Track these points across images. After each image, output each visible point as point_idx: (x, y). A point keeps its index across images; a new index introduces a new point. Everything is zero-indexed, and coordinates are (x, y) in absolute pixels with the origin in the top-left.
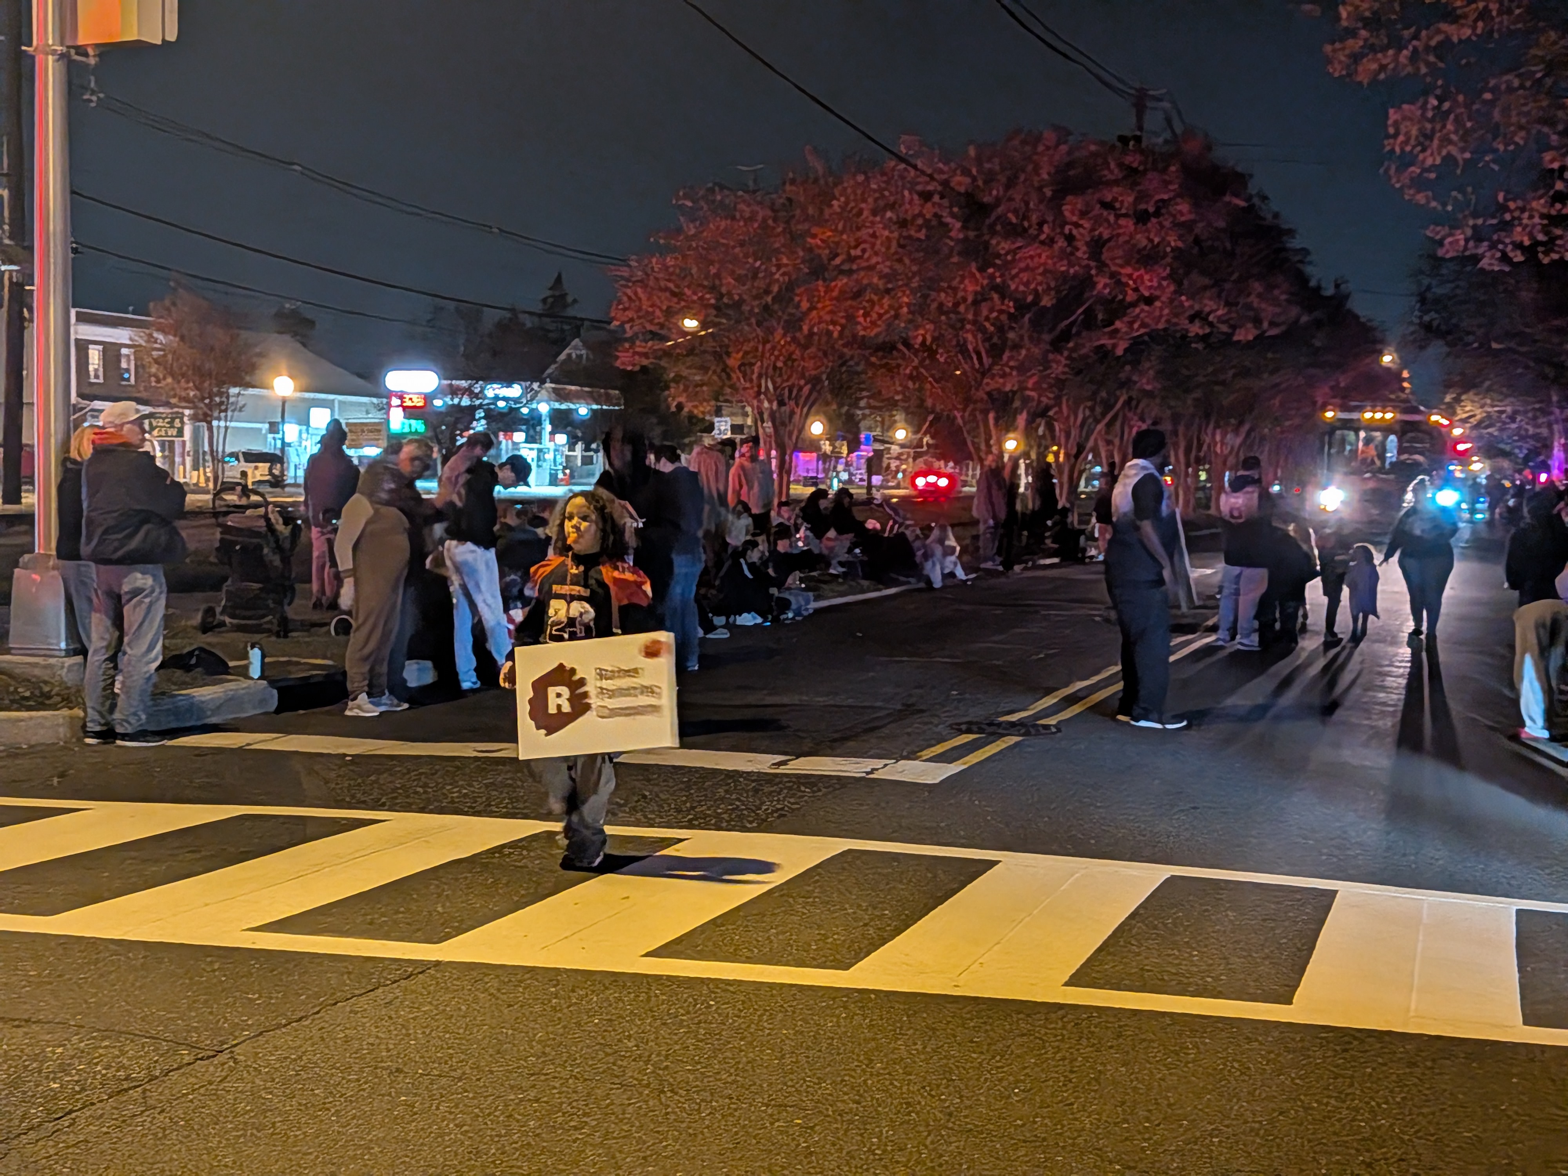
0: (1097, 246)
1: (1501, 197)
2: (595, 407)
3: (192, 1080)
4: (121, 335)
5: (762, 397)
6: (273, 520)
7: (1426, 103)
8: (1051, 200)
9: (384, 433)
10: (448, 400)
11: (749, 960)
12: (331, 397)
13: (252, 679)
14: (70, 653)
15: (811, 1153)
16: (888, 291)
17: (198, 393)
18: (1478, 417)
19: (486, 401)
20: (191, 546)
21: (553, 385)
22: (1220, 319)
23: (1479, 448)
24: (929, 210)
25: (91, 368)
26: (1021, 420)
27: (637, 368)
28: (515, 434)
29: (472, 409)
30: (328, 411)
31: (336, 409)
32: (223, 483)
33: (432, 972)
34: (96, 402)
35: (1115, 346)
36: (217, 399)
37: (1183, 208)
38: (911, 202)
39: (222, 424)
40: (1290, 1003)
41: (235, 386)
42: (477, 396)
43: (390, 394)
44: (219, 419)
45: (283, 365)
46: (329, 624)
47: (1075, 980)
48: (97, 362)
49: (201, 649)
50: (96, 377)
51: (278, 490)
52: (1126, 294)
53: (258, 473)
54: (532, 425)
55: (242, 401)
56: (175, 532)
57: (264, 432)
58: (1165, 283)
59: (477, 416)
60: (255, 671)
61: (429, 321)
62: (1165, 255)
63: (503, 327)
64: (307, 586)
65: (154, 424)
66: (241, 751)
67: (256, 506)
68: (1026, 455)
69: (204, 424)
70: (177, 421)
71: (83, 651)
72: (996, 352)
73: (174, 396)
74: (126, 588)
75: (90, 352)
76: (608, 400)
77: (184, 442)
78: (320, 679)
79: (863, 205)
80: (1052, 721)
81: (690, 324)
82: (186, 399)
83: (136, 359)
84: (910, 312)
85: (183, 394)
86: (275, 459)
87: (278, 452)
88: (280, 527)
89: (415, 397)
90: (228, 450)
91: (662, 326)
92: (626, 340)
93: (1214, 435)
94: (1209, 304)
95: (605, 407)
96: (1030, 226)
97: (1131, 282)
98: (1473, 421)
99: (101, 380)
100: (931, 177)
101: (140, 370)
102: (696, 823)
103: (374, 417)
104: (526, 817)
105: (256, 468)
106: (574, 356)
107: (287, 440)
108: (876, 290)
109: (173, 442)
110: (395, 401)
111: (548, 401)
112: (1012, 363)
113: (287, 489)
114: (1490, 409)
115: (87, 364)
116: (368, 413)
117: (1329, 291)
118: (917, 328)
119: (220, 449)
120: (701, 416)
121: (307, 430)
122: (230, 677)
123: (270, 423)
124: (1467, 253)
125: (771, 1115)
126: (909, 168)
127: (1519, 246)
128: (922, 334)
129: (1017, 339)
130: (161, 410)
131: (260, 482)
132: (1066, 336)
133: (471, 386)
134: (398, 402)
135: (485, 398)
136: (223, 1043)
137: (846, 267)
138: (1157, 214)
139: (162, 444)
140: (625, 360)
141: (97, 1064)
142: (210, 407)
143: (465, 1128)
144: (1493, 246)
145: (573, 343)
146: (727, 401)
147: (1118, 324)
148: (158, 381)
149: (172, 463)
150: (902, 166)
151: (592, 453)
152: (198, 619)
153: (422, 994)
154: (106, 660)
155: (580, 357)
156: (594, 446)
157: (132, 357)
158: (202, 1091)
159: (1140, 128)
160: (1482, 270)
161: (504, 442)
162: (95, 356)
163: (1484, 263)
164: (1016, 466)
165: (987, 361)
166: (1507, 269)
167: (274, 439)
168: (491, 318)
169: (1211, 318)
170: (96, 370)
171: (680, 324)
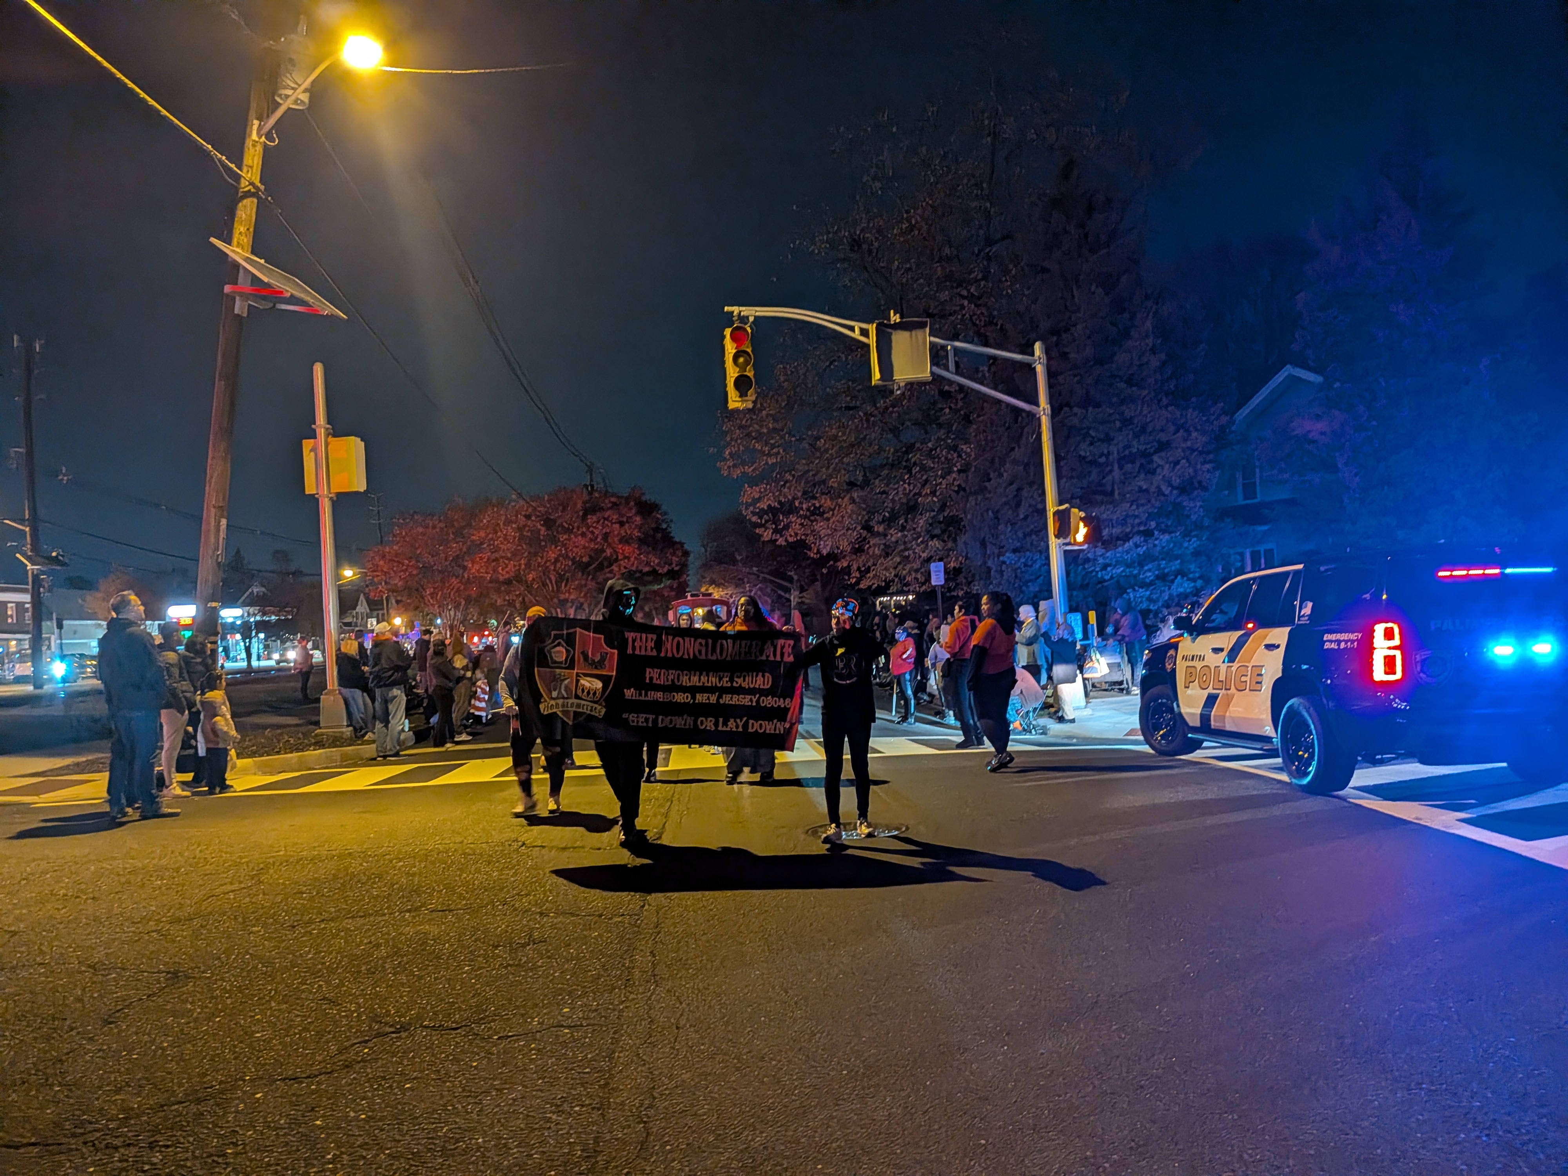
8: (582, 516)
24: (530, 523)
37: (638, 519)
52: (618, 555)
58: (634, 551)
62: (633, 539)
74: (390, 696)
96: (574, 528)
97: (620, 550)
106: (255, 591)
138: (628, 522)
145: (255, 584)
155: (258, 592)
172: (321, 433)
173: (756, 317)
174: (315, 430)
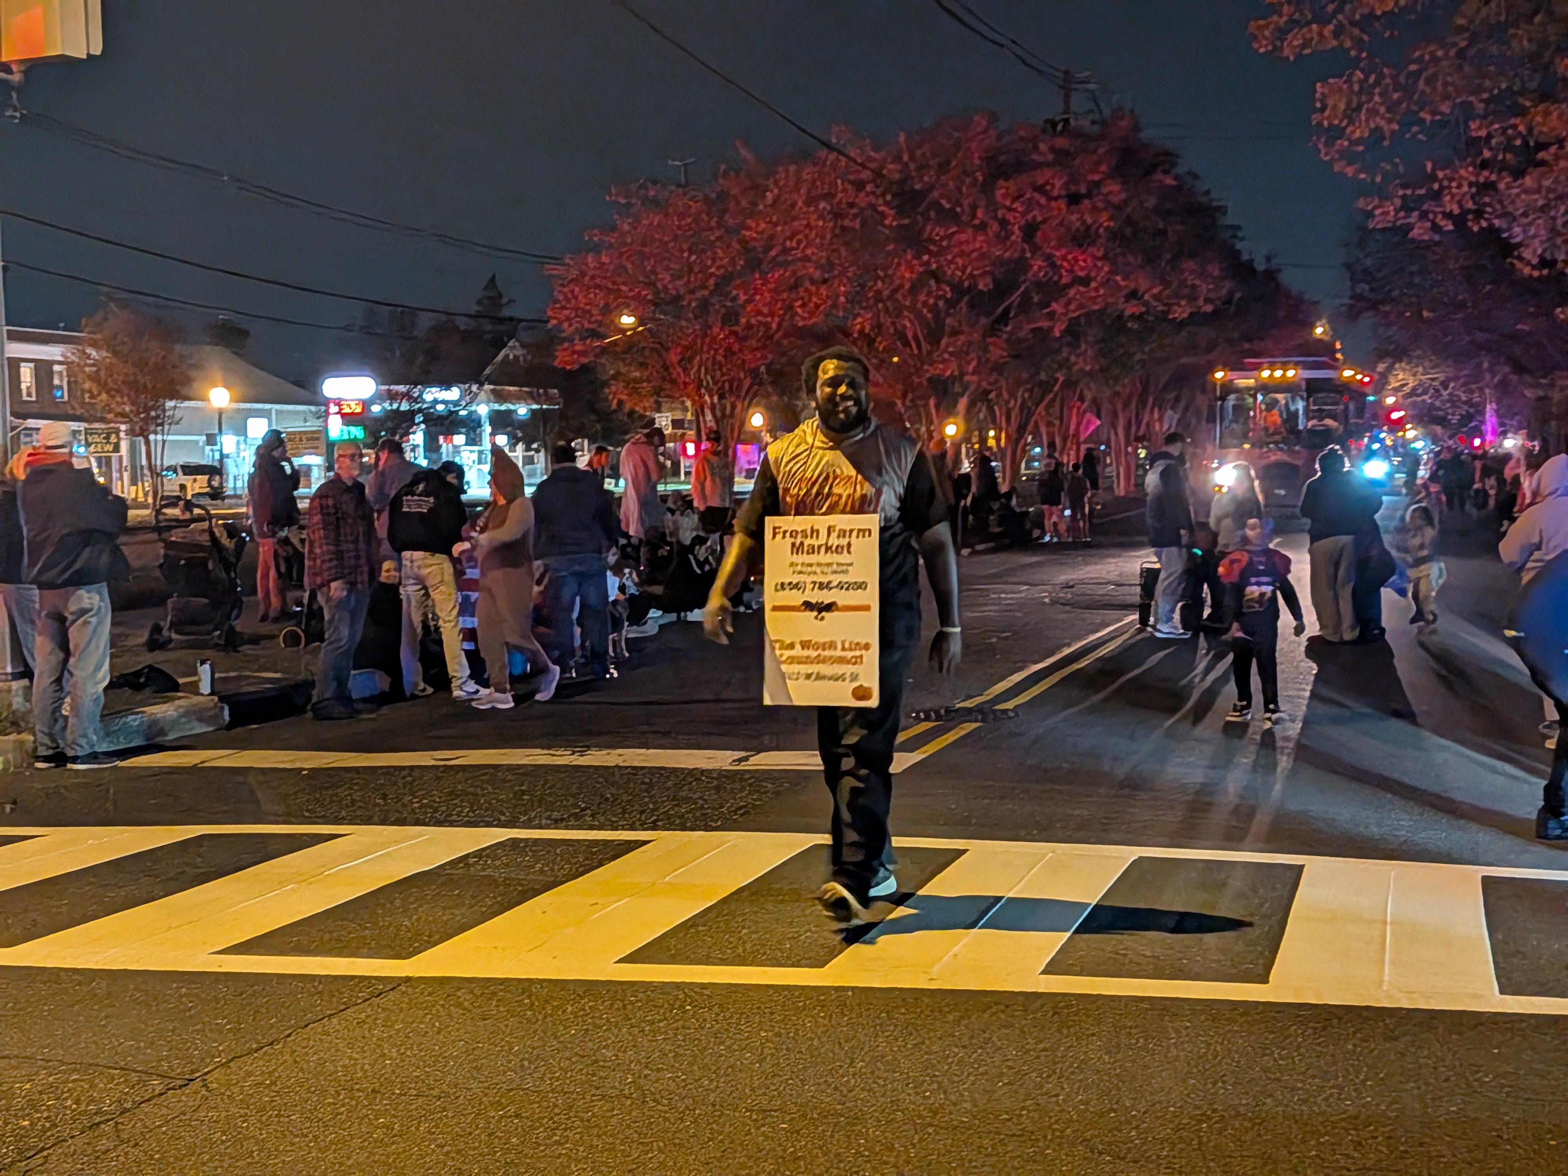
0: (1030, 231)
1: (1429, 166)
2: (535, 407)
3: (164, 1111)
4: (52, 352)
5: (703, 391)
6: (218, 534)
7: (1351, 75)
8: (984, 183)
9: (323, 439)
10: (387, 405)
11: (723, 962)
12: (268, 406)
13: (202, 695)
14: (16, 676)
15: (798, 1158)
16: (825, 281)
17: (134, 408)
18: (1411, 385)
19: (425, 406)
20: (134, 563)
21: (492, 387)
22: (1156, 298)
23: (1413, 417)
24: (862, 200)
25: (24, 386)
26: (962, 404)
27: (576, 367)
28: (455, 437)
29: (412, 414)
30: (265, 421)
31: (274, 417)
32: (162, 498)
33: (403, 988)
34: (29, 421)
35: (1051, 329)
36: (153, 413)
37: (1114, 189)
38: (845, 190)
39: (159, 437)
40: (1267, 982)
41: (171, 400)
42: (416, 401)
43: (327, 402)
44: (156, 433)
45: (218, 375)
46: (278, 636)
47: (1049, 970)
48: (29, 380)
49: (150, 667)
50: (29, 395)
51: (219, 502)
52: (1061, 276)
53: (197, 485)
54: (472, 426)
55: (178, 414)
56: (116, 551)
57: (201, 444)
58: (1100, 264)
59: (417, 421)
60: (205, 687)
61: (363, 327)
62: (1098, 236)
63: (439, 330)
64: (252, 598)
65: (90, 440)
66: (195, 770)
67: (200, 519)
68: (968, 440)
69: (141, 438)
70: (113, 436)
71: (27, 673)
72: (934, 337)
73: (109, 412)
74: (73, 608)
75: (22, 370)
76: (550, 400)
77: (121, 458)
78: (271, 694)
79: (795, 196)
80: (1010, 705)
81: (627, 320)
82: (123, 415)
83: (68, 376)
84: (848, 301)
85: (119, 410)
86: (215, 471)
87: (216, 464)
88: (225, 541)
89: (353, 404)
90: (166, 464)
91: (600, 323)
92: (564, 340)
93: (1152, 412)
94: (1143, 284)
95: (545, 407)
96: (963, 211)
97: (1065, 264)
98: (1407, 389)
99: (34, 399)
100: (863, 165)
101: (73, 385)
102: (659, 823)
103: (313, 425)
104: (489, 825)
105: (195, 480)
106: (511, 357)
107: (225, 452)
108: (813, 282)
109: (110, 457)
110: (333, 409)
111: (488, 402)
112: (950, 349)
113: (226, 501)
114: (1423, 377)
115: (19, 382)
116: (305, 421)
117: (1260, 266)
118: (856, 316)
119: (159, 463)
120: (642, 411)
121: (245, 441)
122: (180, 694)
123: (208, 435)
124: (1398, 223)
125: (756, 1120)
126: (841, 157)
127: (1448, 215)
128: (862, 322)
129: (956, 324)
130: (96, 425)
131: (199, 494)
132: (1004, 318)
133: (408, 392)
134: (336, 409)
135: (424, 402)
136: (193, 1072)
137: (781, 259)
138: (1089, 195)
139: (99, 460)
140: (562, 358)
141: (66, 1099)
142: (146, 420)
143: (447, 1149)
144: (1424, 216)
145: (511, 344)
146: (668, 396)
147: (1054, 306)
148: (92, 397)
149: (110, 479)
150: (833, 156)
151: (532, 453)
152: (143, 637)
153: (394, 1011)
154: (52, 682)
155: (516, 357)
156: (535, 446)
157: (65, 373)
158: (176, 1121)
159: (1067, 111)
160: (1413, 240)
161: (444, 445)
162: (26, 374)
163: (1415, 233)
164: (958, 453)
165: (925, 347)
166: (1437, 237)
167: (212, 450)
168: (425, 321)
169: (1146, 297)
170: (28, 388)
171: (617, 321)
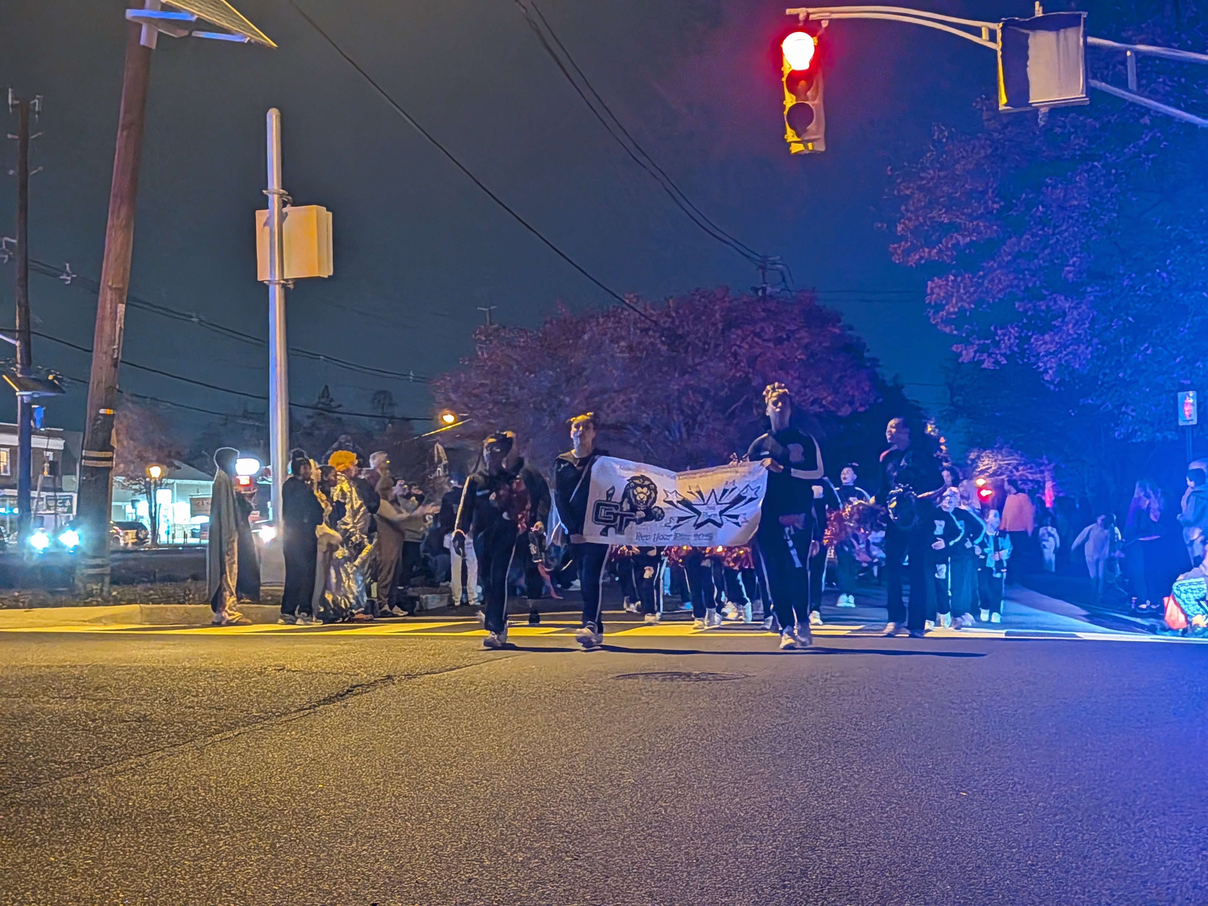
1: (992, 328)
7: (948, 278)
8: (723, 330)
22: (829, 403)
25: (2, 465)
37: (803, 335)
38: (635, 334)
48: (5, 460)
50: (5, 471)
53: (127, 537)
70: (68, 502)
79: (604, 337)
86: (140, 527)
94: (822, 394)
98: (990, 472)
99: (9, 474)
105: (126, 534)
117: (891, 383)
124: (975, 360)
127: (1004, 355)
138: (788, 339)
144: (990, 355)
159: (765, 282)
160: (984, 369)
162: (4, 456)
163: (985, 365)
166: (998, 368)
169: (824, 402)
170: (5, 467)
172: (274, 201)
173: (831, 21)
174: (266, 197)
